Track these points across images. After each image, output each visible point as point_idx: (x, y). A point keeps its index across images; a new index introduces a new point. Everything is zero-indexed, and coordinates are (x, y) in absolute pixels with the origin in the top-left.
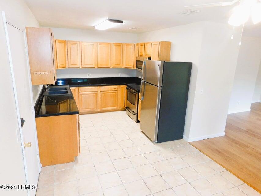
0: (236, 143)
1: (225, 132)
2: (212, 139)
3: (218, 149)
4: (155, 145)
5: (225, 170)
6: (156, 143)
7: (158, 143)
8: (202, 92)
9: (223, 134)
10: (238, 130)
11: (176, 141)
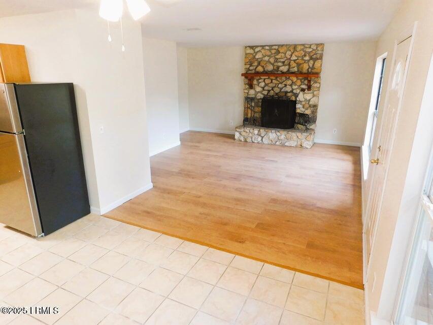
0: (169, 193)
1: (152, 182)
2: (137, 198)
3: (146, 209)
4: (39, 242)
5: (159, 234)
6: (42, 236)
7: (45, 235)
8: (101, 129)
9: (150, 186)
10: (169, 174)
11: (79, 221)
